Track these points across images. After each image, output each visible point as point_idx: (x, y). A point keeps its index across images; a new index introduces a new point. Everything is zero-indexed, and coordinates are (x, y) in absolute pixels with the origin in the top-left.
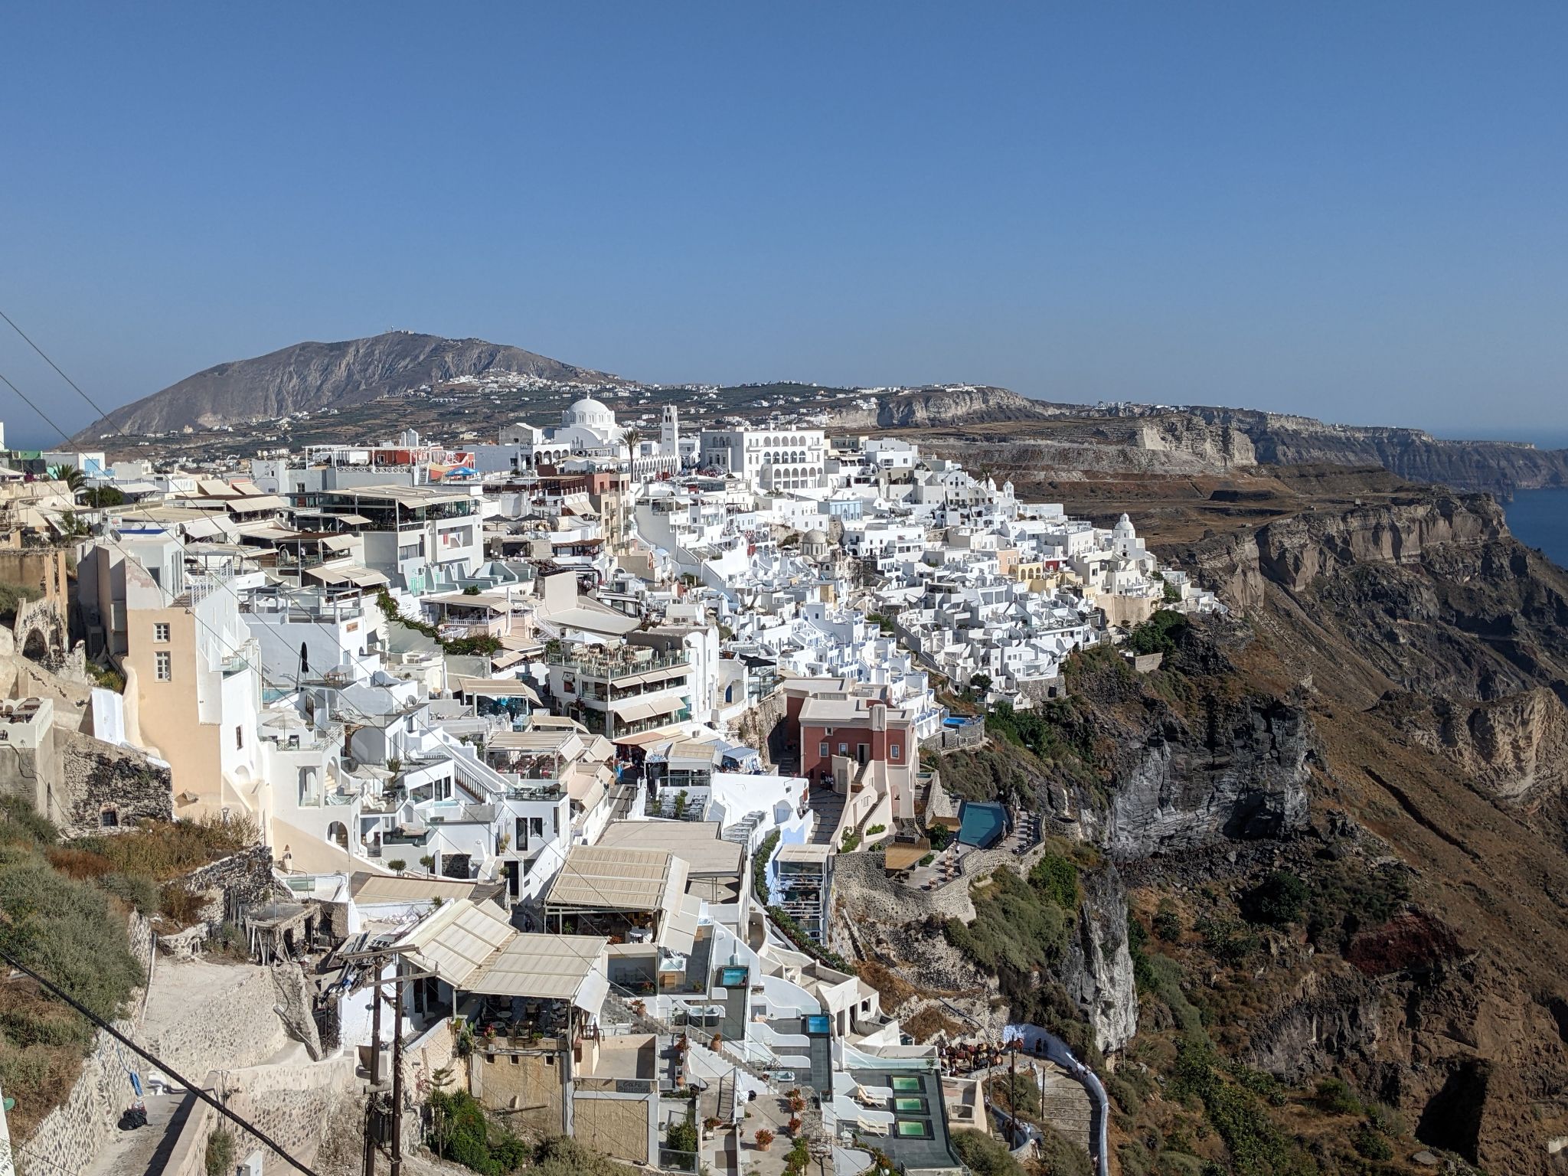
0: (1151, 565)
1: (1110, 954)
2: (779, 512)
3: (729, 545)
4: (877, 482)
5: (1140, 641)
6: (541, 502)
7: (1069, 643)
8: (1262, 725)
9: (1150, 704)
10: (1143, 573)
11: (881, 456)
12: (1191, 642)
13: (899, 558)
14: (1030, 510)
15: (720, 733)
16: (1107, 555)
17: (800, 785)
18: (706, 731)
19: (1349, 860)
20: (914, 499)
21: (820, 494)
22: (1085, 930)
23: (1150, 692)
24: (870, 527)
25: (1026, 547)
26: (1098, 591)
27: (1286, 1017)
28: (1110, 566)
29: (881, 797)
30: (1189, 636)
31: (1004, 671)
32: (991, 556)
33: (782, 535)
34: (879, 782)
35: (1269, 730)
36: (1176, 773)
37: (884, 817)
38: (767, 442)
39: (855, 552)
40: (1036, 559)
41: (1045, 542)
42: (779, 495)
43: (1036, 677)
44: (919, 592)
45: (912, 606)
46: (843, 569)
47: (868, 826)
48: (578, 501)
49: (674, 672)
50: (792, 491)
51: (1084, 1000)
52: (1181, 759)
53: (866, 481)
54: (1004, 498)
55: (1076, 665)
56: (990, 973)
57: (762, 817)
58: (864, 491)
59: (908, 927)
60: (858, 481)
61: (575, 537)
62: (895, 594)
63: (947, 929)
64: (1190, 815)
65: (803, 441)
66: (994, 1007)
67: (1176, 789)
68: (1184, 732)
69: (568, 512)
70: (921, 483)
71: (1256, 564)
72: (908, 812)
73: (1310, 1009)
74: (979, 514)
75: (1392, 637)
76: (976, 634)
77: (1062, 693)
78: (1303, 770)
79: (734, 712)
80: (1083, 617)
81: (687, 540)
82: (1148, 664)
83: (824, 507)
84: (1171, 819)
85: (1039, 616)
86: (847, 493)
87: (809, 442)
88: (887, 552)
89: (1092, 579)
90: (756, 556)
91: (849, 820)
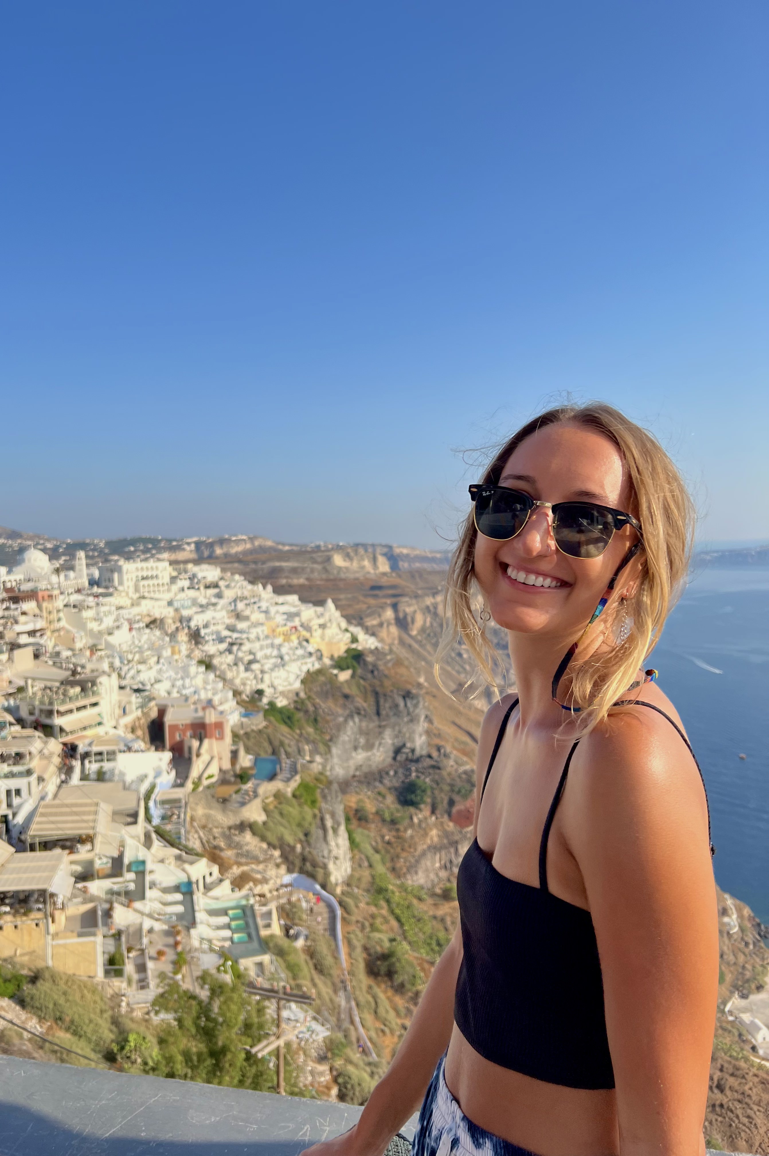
0: (344, 624)
1: (335, 830)
2: (146, 606)
3: (118, 627)
4: (198, 589)
5: (340, 664)
6: (7, 609)
7: (305, 669)
8: (402, 704)
9: (346, 697)
10: (340, 628)
11: (200, 575)
12: (365, 663)
13: (212, 628)
14: (281, 599)
15: (121, 732)
16: (321, 621)
17: (167, 756)
18: (112, 731)
19: (449, 769)
20: (219, 596)
21: (168, 596)
22: (322, 819)
23: (347, 691)
24: (197, 613)
25: (280, 619)
26: (318, 639)
27: (424, 854)
28: (323, 626)
29: (212, 758)
30: (364, 661)
31: (272, 686)
32: (262, 624)
33: (147, 620)
34: (211, 749)
35: (406, 705)
36: (361, 732)
37: (214, 770)
38: (137, 569)
39: (189, 628)
40: (285, 625)
41: (291, 616)
42: (144, 597)
43: (289, 688)
44: (224, 646)
45: (221, 653)
46: (183, 637)
47: (206, 775)
48: (29, 606)
49: (93, 700)
50: (152, 595)
51: (323, 857)
52: (364, 724)
53: (193, 588)
54: (266, 593)
55: (309, 679)
56: (275, 848)
57: (146, 776)
58: (192, 593)
59: (230, 828)
60: (188, 588)
61: (30, 627)
62: (211, 648)
63: (252, 827)
64: (369, 754)
65: (157, 568)
66: (278, 866)
67: (362, 741)
68: (365, 710)
69: (24, 613)
70: (223, 588)
71: (393, 622)
72: (227, 765)
73: (435, 849)
74: (255, 603)
75: (460, 655)
76: (255, 666)
77: (302, 695)
78: (422, 725)
79: (128, 719)
80: (310, 654)
81: (94, 626)
82: (344, 676)
83: (170, 603)
84: (360, 756)
85: (288, 654)
86: (182, 595)
87: (160, 568)
88: (206, 626)
89: (314, 634)
90: (134, 632)
91: (195, 773)
